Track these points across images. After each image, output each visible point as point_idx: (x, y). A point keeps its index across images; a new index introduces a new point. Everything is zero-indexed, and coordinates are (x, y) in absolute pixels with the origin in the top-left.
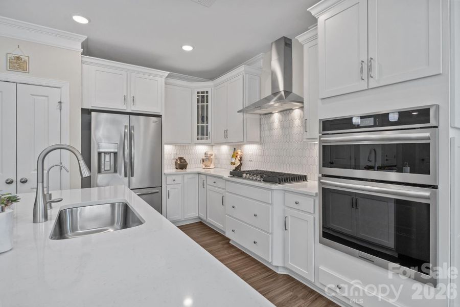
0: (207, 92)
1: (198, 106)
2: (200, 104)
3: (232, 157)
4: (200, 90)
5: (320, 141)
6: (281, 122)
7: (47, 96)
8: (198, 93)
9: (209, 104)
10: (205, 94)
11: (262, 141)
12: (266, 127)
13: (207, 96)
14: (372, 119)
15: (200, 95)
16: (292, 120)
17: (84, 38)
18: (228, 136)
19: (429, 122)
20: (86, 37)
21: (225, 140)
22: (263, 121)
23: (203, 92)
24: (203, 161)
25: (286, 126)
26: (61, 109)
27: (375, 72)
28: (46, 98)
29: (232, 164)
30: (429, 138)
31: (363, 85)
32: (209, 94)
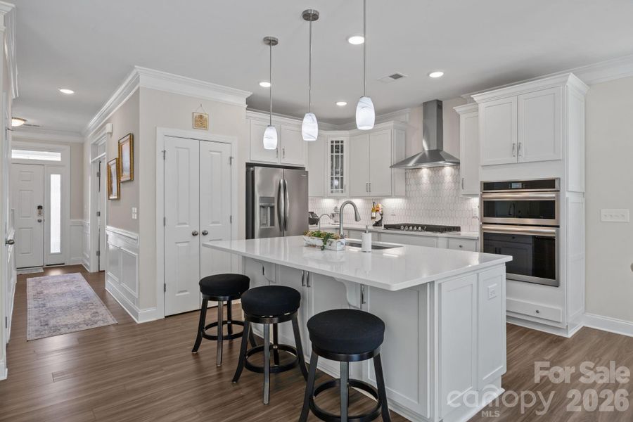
0: (342, 142)
1: (332, 156)
2: (334, 154)
3: (372, 211)
4: (334, 139)
5: (482, 198)
6: (430, 178)
7: (220, 152)
8: (332, 142)
9: (345, 154)
10: (340, 144)
11: (408, 195)
12: (412, 181)
13: (342, 146)
14: (521, 184)
15: (334, 144)
16: (443, 177)
17: (249, 94)
18: (371, 190)
19: (554, 188)
20: (252, 93)
21: (367, 194)
22: (409, 175)
23: (337, 142)
24: (333, 216)
25: (436, 181)
26: (231, 163)
27: (522, 151)
28: (219, 154)
29: (372, 218)
30: (554, 198)
31: (514, 160)
32: (345, 144)
